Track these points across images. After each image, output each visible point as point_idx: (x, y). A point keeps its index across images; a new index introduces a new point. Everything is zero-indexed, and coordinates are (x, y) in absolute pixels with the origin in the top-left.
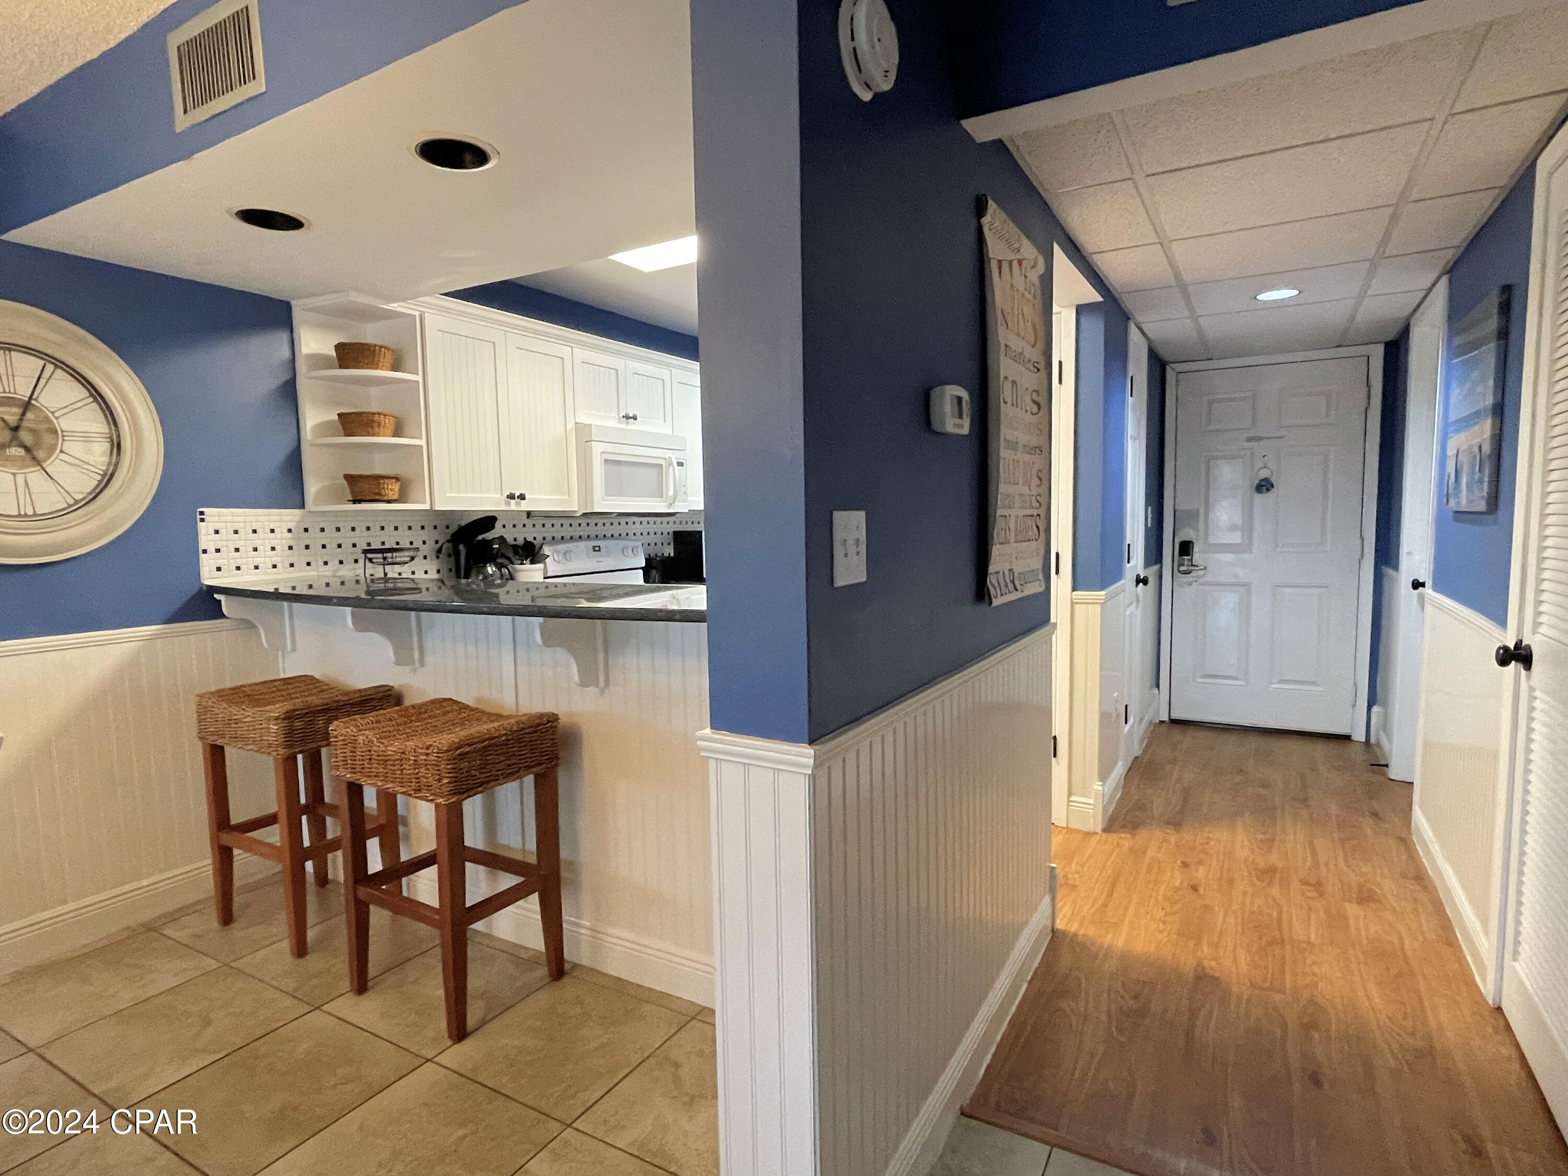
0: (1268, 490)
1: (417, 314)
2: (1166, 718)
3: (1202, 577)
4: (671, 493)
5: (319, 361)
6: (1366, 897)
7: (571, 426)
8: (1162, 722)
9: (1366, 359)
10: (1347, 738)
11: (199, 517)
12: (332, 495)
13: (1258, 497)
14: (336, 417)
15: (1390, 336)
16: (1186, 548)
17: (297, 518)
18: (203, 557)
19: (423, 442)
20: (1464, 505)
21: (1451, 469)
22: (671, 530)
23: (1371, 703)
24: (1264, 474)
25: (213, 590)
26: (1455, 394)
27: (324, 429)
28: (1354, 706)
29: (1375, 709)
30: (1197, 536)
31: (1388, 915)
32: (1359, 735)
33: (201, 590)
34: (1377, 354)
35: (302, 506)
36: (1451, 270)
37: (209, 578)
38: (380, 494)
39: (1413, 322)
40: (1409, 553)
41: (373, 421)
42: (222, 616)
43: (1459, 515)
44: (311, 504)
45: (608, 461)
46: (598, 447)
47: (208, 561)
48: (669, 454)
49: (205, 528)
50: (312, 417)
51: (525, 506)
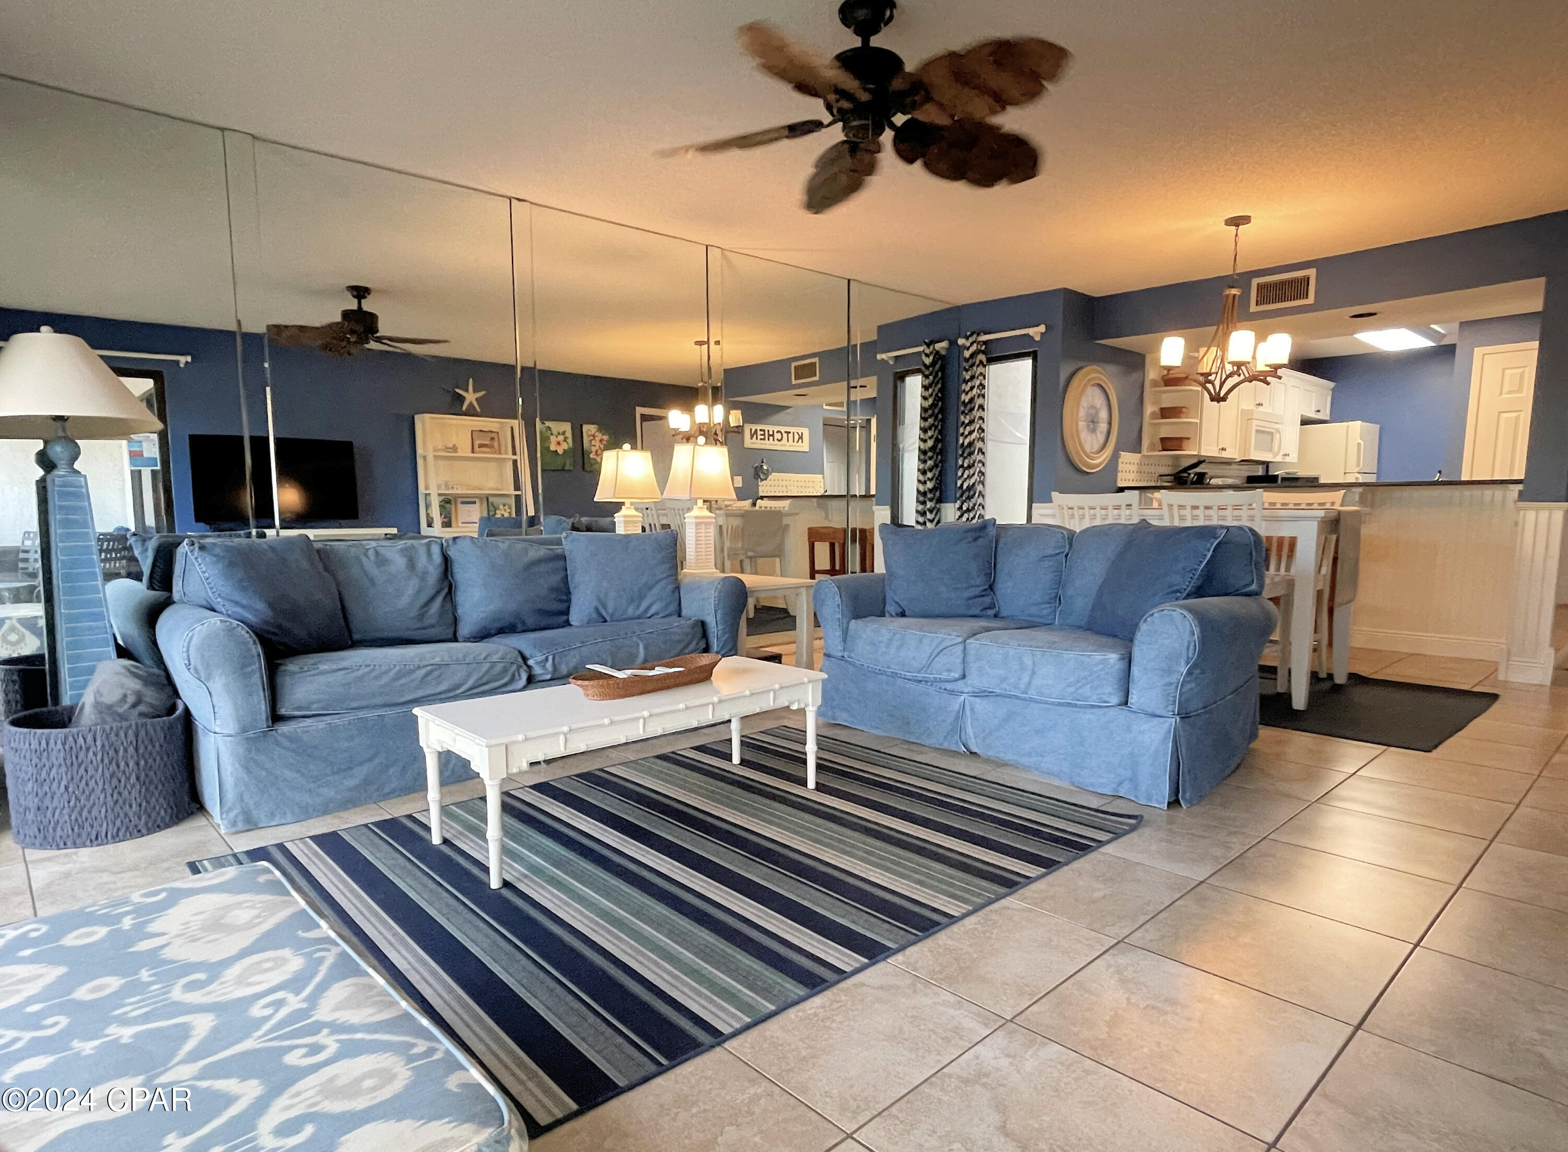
5: (1153, 383)
7: (1240, 411)
11: (1121, 457)
14: (1157, 411)
17: (1140, 458)
18: (1119, 473)
19: (1198, 422)
27: (1153, 416)
35: (1140, 452)
37: (1120, 484)
38: (1179, 447)
41: (1180, 412)
44: (1145, 451)
45: (1257, 431)
46: (1255, 423)
47: (1120, 475)
48: (1277, 426)
49: (1120, 460)
50: (1150, 409)
51: (1224, 455)
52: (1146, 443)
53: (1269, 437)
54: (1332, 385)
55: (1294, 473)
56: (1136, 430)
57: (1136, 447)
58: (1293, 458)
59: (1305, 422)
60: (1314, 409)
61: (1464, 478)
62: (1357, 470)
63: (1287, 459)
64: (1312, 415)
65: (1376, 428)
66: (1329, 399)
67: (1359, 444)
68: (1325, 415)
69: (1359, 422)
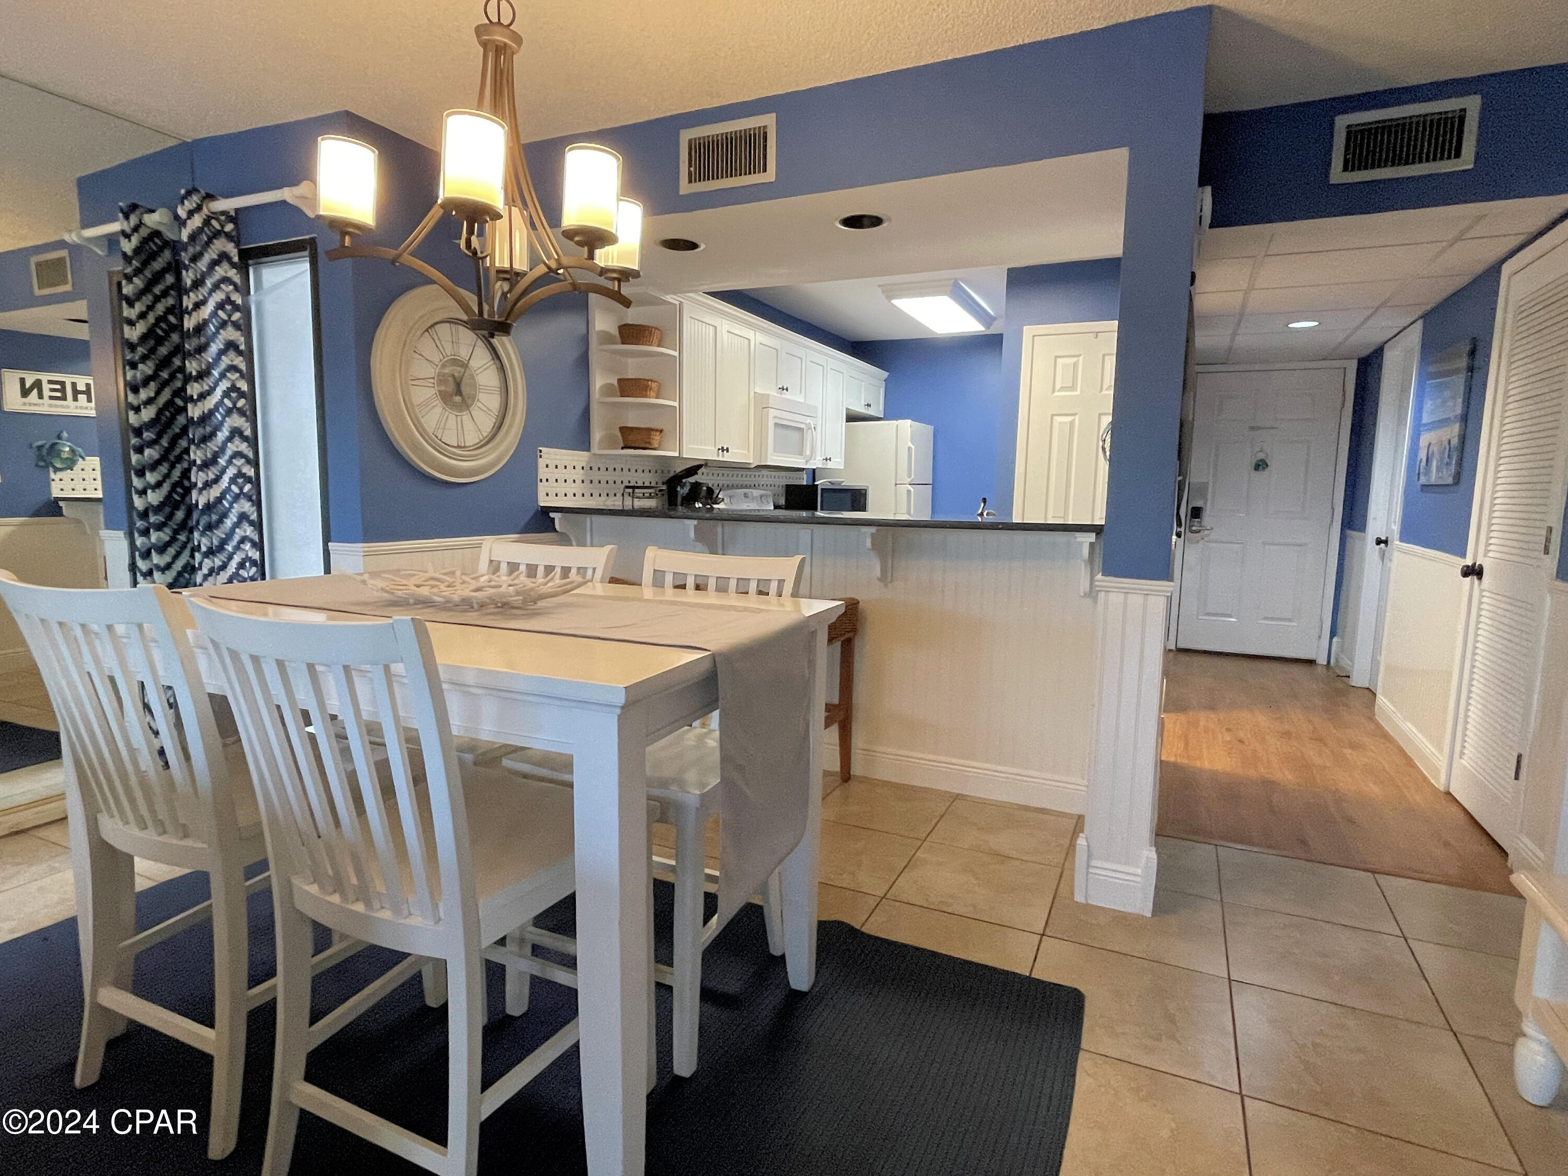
0: (1264, 468)
1: (677, 303)
2: (1173, 647)
3: (1209, 535)
4: (808, 453)
5: (606, 338)
6: (1354, 746)
7: (752, 394)
8: (1170, 650)
9: (1342, 370)
10: (1311, 662)
11: (539, 454)
12: (609, 442)
13: (1254, 474)
14: (615, 383)
15: (1365, 353)
16: (1196, 513)
17: (586, 459)
18: (540, 484)
19: (676, 404)
20: (1433, 478)
21: (1423, 455)
22: (784, 484)
23: (1333, 634)
24: (1261, 456)
25: (546, 511)
26: (1428, 405)
27: (608, 390)
28: (1320, 637)
29: (1335, 640)
30: (1206, 504)
31: (1371, 753)
32: (1323, 660)
33: (538, 511)
34: (1353, 366)
35: (588, 449)
36: (1425, 316)
37: (544, 502)
38: (649, 443)
39: (1386, 347)
40: (1375, 519)
41: (647, 386)
42: (555, 530)
43: (1425, 487)
44: (595, 449)
45: (776, 424)
46: (772, 413)
47: (542, 488)
48: (808, 420)
49: (541, 463)
50: (599, 380)
51: (727, 457)
52: (597, 435)
53: (796, 434)
54: (885, 374)
55: (840, 483)
56: (577, 411)
57: (582, 441)
58: (837, 463)
59: (852, 418)
60: (863, 403)
61: (1016, 519)
62: (909, 480)
63: (830, 465)
64: (861, 409)
65: (929, 429)
66: (882, 391)
67: (909, 448)
68: (877, 410)
69: (909, 421)
